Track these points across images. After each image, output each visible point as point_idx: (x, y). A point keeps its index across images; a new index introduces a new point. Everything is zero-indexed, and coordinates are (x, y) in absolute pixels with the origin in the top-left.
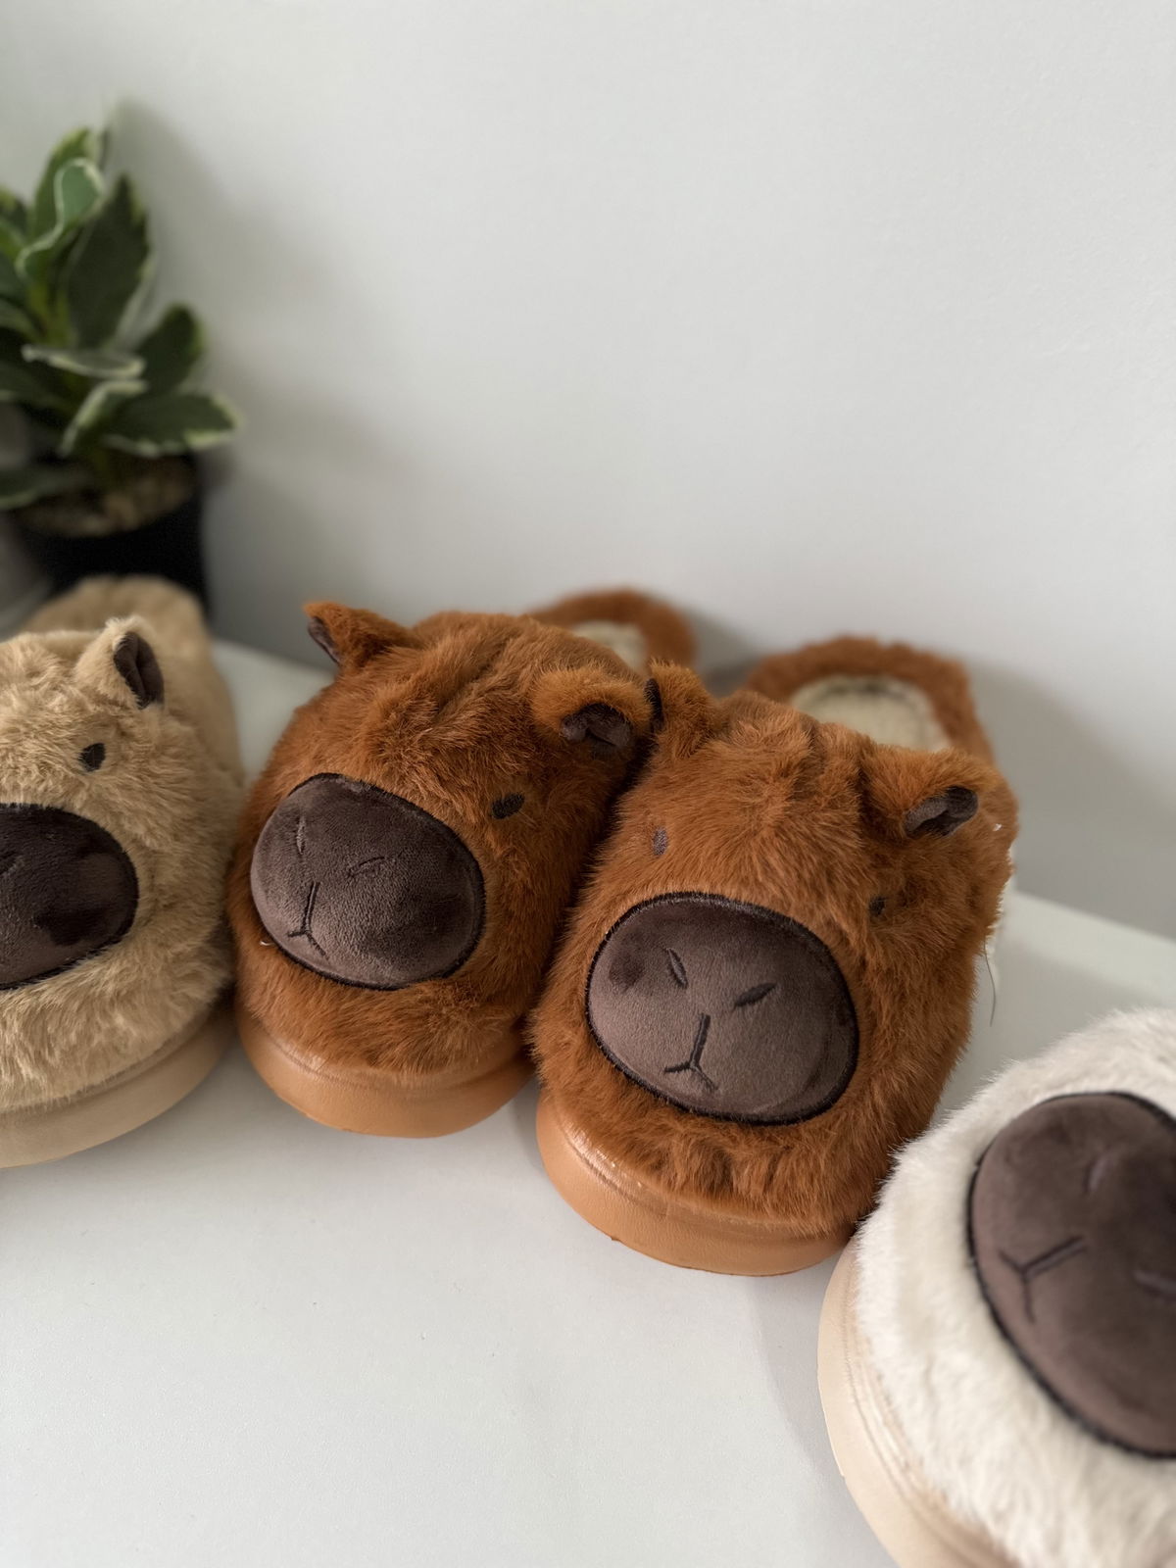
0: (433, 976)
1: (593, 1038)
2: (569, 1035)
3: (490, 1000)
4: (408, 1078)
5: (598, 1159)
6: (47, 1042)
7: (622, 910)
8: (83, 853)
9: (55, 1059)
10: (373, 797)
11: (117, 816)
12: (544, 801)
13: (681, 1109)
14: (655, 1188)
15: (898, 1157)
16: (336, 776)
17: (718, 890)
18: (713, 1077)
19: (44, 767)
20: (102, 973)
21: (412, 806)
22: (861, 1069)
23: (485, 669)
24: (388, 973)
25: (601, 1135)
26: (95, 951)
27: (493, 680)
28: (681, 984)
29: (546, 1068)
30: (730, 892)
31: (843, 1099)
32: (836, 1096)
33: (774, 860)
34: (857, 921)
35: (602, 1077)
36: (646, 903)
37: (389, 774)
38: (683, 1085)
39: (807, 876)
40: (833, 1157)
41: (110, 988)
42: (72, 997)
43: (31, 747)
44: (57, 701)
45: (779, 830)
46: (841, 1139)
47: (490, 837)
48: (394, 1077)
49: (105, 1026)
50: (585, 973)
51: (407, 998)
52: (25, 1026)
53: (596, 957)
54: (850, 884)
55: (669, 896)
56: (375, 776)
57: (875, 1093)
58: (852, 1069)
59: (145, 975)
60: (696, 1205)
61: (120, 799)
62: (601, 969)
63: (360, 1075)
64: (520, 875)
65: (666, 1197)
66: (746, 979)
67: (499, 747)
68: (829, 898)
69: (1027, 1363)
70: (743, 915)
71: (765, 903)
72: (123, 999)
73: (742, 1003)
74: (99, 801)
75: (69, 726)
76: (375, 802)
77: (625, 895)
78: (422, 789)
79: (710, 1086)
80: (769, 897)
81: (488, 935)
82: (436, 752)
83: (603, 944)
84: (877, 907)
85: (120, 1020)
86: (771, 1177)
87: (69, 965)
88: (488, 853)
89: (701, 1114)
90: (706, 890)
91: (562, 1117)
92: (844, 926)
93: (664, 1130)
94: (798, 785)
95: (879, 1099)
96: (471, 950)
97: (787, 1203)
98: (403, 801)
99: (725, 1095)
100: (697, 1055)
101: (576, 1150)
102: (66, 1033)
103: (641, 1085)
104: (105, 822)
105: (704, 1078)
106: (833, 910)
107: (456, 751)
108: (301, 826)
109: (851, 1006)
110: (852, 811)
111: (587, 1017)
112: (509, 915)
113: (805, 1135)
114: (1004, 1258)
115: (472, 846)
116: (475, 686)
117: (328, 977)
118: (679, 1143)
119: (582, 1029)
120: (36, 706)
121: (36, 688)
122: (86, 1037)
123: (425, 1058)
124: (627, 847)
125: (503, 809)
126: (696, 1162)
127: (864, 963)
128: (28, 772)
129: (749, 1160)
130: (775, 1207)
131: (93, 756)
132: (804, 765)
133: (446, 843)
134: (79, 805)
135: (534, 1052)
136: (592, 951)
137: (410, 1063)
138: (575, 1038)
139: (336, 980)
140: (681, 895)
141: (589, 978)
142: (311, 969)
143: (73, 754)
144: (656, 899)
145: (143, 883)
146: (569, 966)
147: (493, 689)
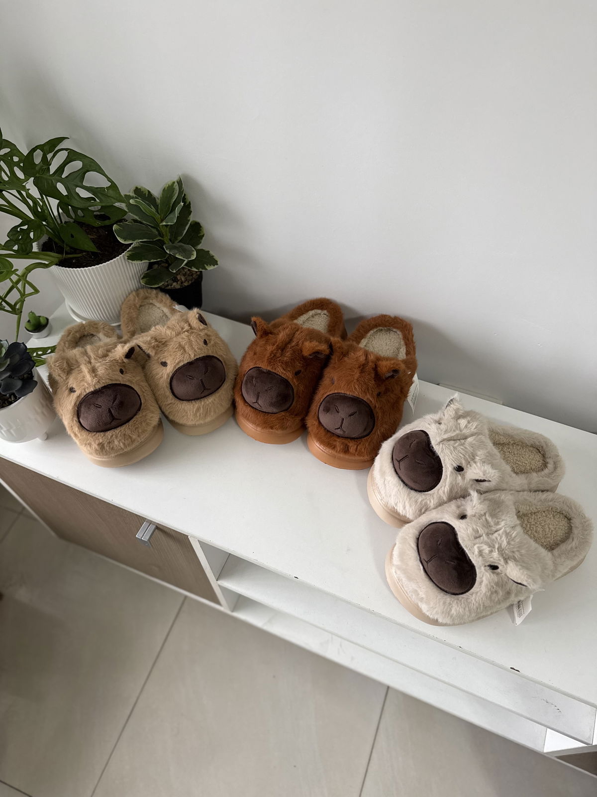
0: (284, 411)
1: (320, 423)
2: (315, 422)
3: (296, 415)
4: (280, 432)
5: (321, 447)
7: (325, 396)
10: (269, 373)
12: (306, 371)
13: (338, 436)
14: (333, 452)
15: (382, 444)
16: (260, 368)
17: (345, 393)
18: (345, 430)
21: (277, 374)
22: (375, 427)
23: (291, 341)
24: (275, 410)
25: (322, 442)
27: (293, 344)
28: (338, 412)
29: (310, 429)
30: (348, 393)
31: (372, 433)
32: (370, 432)
33: (357, 387)
34: (374, 398)
35: (322, 432)
36: (330, 395)
37: (272, 368)
38: (339, 432)
39: (363, 389)
40: (369, 444)
45: (358, 380)
46: (371, 441)
47: (295, 381)
48: (276, 431)
50: (318, 409)
51: (279, 415)
53: (320, 406)
54: (372, 391)
55: (336, 393)
56: (269, 368)
57: (378, 432)
58: (373, 427)
60: (342, 455)
62: (321, 409)
63: (269, 431)
64: (301, 388)
65: (336, 454)
66: (352, 411)
67: (296, 361)
68: (368, 394)
69: (399, 477)
70: (350, 398)
71: (355, 395)
73: (350, 416)
76: (270, 374)
77: (326, 393)
78: (280, 370)
79: (344, 432)
80: (356, 394)
81: (295, 401)
82: (282, 363)
83: (321, 403)
84: (379, 395)
86: (357, 448)
88: (294, 384)
89: (342, 437)
90: (343, 392)
91: (314, 439)
92: (371, 399)
93: (335, 440)
94: (361, 370)
95: (379, 433)
96: (291, 404)
97: (360, 454)
98: (276, 373)
99: (346, 434)
100: (341, 426)
101: (317, 446)
103: (330, 432)
105: (343, 431)
106: (368, 396)
107: (286, 363)
108: (254, 379)
109: (373, 415)
110: (373, 375)
111: (318, 418)
112: (300, 397)
113: (363, 440)
114: (396, 460)
115: (291, 383)
116: (290, 346)
117: (261, 411)
118: (338, 443)
119: (317, 421)
123: (283, 428)
124: (326, 381)
125: (297, 373)
126: (342, 447)
127: (376, 406)
129: (352, 446)
130: (357, 455)
132: (363, 365)
133: (285, 382)
135: (307, 426)
136: (319, 404)
137: (280, 429)
138: (316, 423)
139: (263, 412)
140: (338, 393)
141: (319, 410)
142: (258, 410)
144: (333, 394)
146: (314, 407)
147: (293, 347)
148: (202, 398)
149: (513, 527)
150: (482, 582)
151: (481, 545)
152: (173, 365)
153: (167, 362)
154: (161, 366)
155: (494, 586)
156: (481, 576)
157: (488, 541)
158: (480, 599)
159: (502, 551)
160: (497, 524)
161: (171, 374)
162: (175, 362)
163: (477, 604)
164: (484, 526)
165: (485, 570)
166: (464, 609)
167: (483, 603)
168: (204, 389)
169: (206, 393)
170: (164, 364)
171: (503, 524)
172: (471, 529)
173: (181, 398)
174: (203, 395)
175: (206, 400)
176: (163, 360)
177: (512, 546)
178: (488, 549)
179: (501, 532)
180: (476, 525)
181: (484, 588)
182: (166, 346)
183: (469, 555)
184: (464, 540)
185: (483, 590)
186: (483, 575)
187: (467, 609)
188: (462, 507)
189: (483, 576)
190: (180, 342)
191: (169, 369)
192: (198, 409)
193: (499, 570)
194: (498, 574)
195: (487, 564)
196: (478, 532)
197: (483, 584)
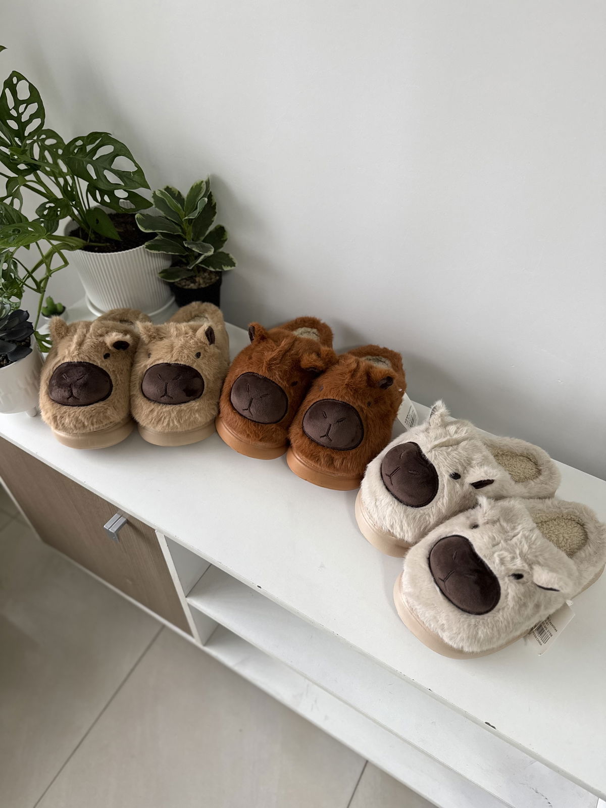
1: (304, 432)
6: (181, 417)
7: (312, 403)
8: (194, 377)
9: (182, 422)
10: (265, 379)
11: (202, 370)
12: (301, 382)
14: (316, 466)
19: (188, 356)
20: (195, 404)
21: (274, 382)
26: (194, 399)
35: (306, 441)
36: (318, 402)
37: (270, 375)
38: (324, 441)
41: (196, 408)
42: (188, 409)
43: (186, 351)
44: (192, 341)
47: (289, 389)
49: (194, 416)
52: (177, 413)
55: (324, 399)
56: (266, 375)
59: (204, 406)
61: (203, 366)
62: (307, 417)
72: (197, 411)
74: (198, 366)
75: (194, 348)
76: (266, 381)
77: (313, 400)
78: (276, 379)
80: (346, 400)
85: (197, 415)
87: (188, 402)
89: (328, 448)
90: (333, 398)
96: (284, 416)
98: (272, 381)
102: (186, 416)
104: (199, 371)
111: (303, 427)
115: (286, 392)
120: (187, 342)
121: (187, 337)
122: (189, 418)
125: (293, 384)
128: (185, 357)
131: (198, 355)
133: (281, 391)
134: (194, 366)
140: (326, 399)
143: (194, 354)
145: (205, 386)
149: (530, 530)
150: (508, 594)
151: (501, 553)
155: (522, 598)
156: (506, 588)
157: (508, 547)
158: (508, 615)
159: (525, 556)
160: (514, 528)
163: (506, 622)
164: (500, 532)
165: (509, 580)
166: (492, 629)
167: (512, 620)
171: (519, 528)
172: (487, 537)
177: (534, 550)
178: (509, 556)
179: (519, 536)
180: (492, 532)
181: (511, 600)
183: (490, 566)
184: (481, 549)
185: (509, 604)
186: (507, 587)
187: (495, 629)
188: (472, 517)
189: (509, 590)
193: (524, 579)
194: (524, 584)
195: (511, 573)
196: (495, 539)
197: (510, 597)
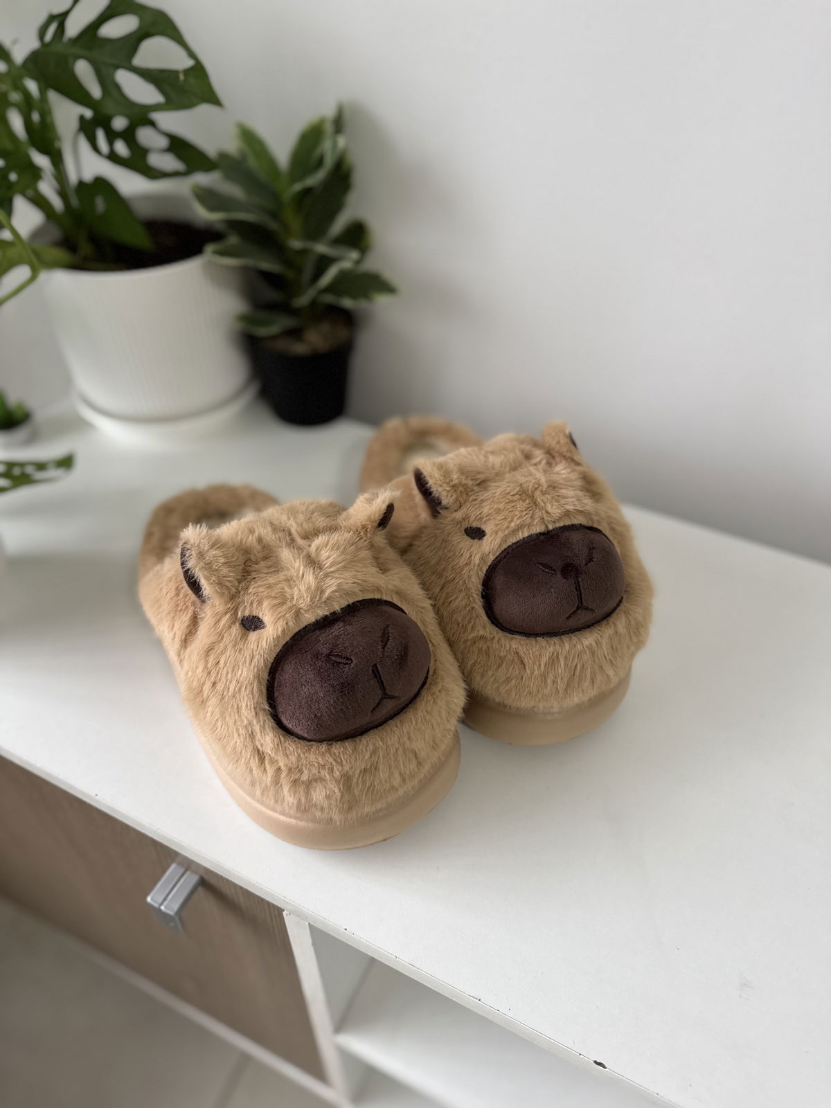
148: (564, 633)
152: (501, 535)
153: (483, 527)
154: (466, 537)
161: (492, 558)
162: (508, 527)
168: (578, 608)
169: (584, 617)
170: (476, 533)
173: (508, 627)
174: (573, 623)
175: (575, 639)
176: (475, 525)
182: (486, 489)
190: (521, 485)
191: (491, 546)
192: (554, 661)
